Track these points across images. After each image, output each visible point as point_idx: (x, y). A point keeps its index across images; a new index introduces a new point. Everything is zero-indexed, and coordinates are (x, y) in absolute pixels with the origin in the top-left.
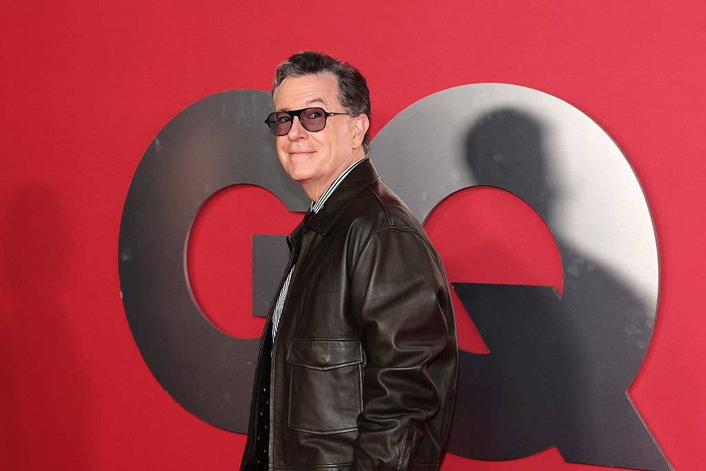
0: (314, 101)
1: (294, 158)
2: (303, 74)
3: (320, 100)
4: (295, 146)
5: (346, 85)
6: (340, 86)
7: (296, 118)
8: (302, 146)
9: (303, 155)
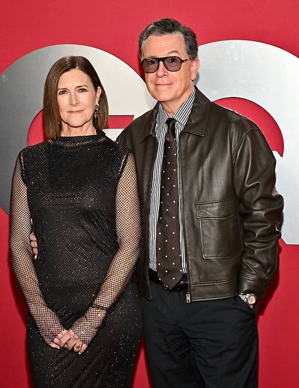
0: (173, 52)
1: (159, 88)
2: (164, 34)
3: (176, 52)
4: (160, 81)
5: (189, 41)
6: (185, 41)
7: (161, 63)
8: (165, 80)
9: (165, 86)
